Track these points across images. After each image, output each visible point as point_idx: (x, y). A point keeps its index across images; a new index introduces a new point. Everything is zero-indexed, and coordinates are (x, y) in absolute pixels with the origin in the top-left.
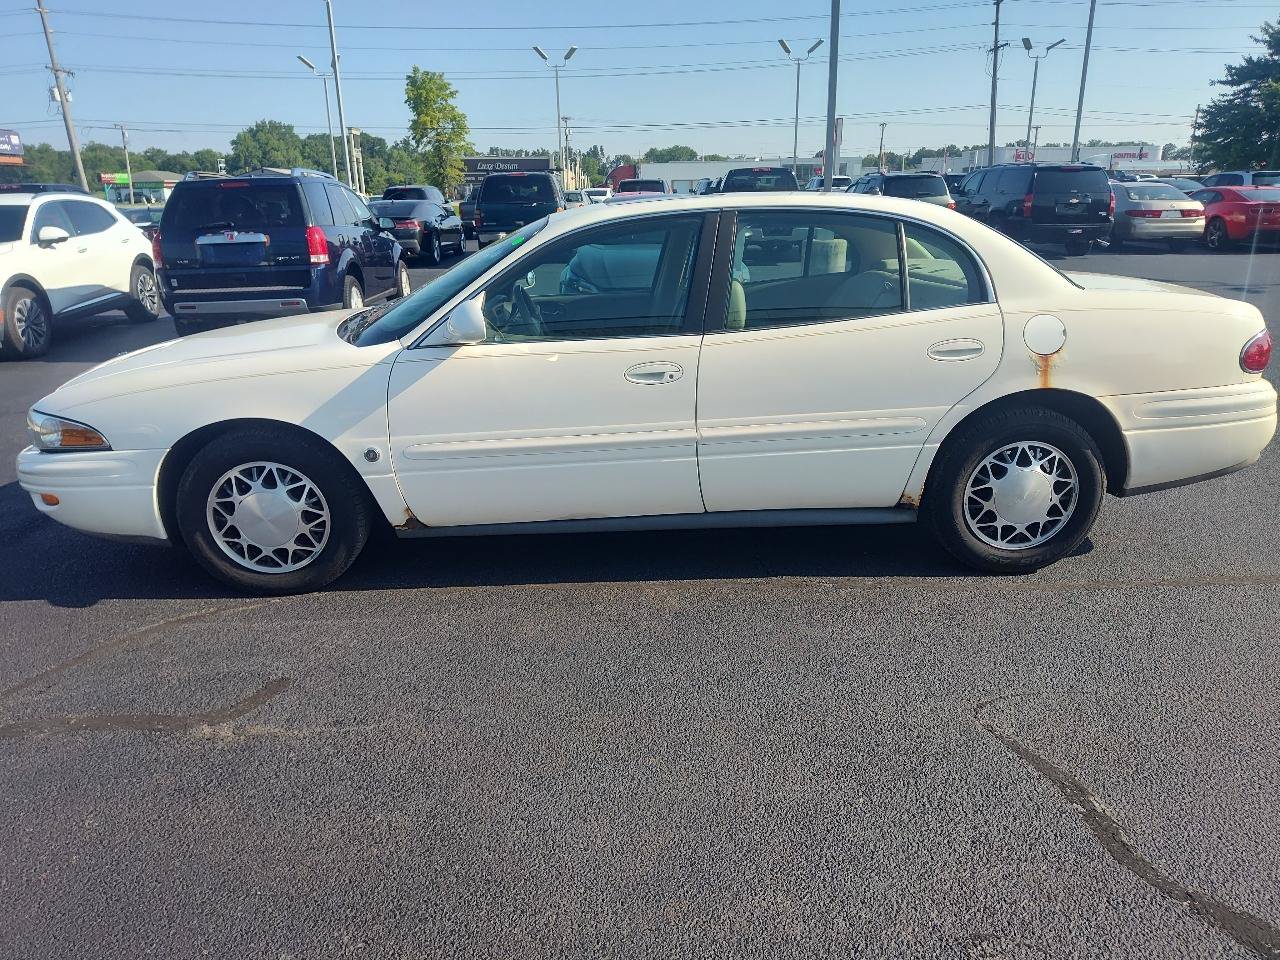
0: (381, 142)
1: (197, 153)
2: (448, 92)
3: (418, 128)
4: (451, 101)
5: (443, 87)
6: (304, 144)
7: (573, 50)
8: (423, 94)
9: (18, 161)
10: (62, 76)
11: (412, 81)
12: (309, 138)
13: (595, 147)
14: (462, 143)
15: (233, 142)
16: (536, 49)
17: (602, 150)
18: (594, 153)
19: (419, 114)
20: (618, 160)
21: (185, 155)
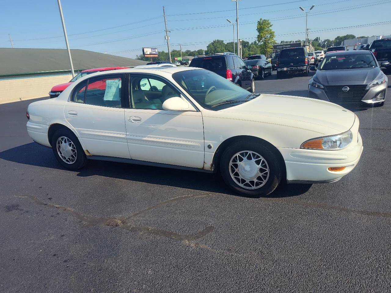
0: (248, 43)
1: (198, 51)
2: (270, 25)
3: (260, 38)
4: (270, 28)
5: (269, 24)
6: (226, 45)
7: (313, 6)
8: (262, 27)
9: (157, 56)
10: (168, 32)
11: (259, 23)
12: (227, 44)
13: (317, 38)
14: (273, 40)
15: (207, 47)
16: (300, 8)
17: (319, 38)
18: (317, 40)
19: (260, 33)
20: (325, 41)
21: (195, 51)
